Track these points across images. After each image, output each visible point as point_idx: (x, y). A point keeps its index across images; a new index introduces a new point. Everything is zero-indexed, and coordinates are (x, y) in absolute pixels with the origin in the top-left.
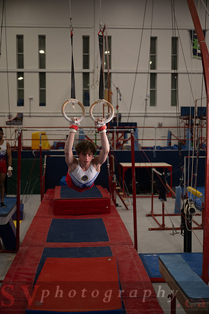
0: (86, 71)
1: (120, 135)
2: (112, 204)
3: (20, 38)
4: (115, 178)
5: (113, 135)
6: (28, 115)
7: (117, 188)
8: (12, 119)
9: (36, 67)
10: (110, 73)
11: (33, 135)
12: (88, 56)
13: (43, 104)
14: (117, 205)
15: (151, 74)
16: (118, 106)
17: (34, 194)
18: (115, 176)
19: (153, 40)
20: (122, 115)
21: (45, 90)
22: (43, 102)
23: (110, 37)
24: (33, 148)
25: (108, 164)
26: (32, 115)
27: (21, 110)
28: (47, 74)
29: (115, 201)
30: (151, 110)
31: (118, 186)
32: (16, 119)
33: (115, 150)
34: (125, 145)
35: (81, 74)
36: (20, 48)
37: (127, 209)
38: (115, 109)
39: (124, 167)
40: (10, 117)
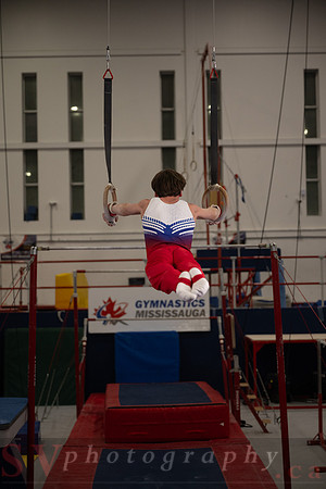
0: (168, 143)
1: (245, 276)
2: (233, 420)
3: (29, 79)
4: (237, 365)
5: (230, 277)
6: (48, 238)
7: (242, 385)
8: (13, 248)
9: (63, 139)
10: (221, 148)
11: (58, 279)
12: (172, 114)
13: (77, 215)
14: (243, 424)
15: (307, 146)
16: (238, 215)
17: (61, 404)
18: (236, 359)
19: (310, 76)
20: (248, 235)
21: (82, 187)
22: (78, 212)
23: (219, 71)
24: (58, 307)
25: (221, 336)
26: (55, 238)
27: (32, 228)
28: (85, 152)
29: (237, 414)
30: (310, 224)
31: (243, 381)
32: (21, 248)
33: (235, 307)
34: (255, 298)
35: (159, 152)
36: (30, 100)
37: (266, 431)
38: (232, 222)
39: (256, 342)
40: (9, 244)
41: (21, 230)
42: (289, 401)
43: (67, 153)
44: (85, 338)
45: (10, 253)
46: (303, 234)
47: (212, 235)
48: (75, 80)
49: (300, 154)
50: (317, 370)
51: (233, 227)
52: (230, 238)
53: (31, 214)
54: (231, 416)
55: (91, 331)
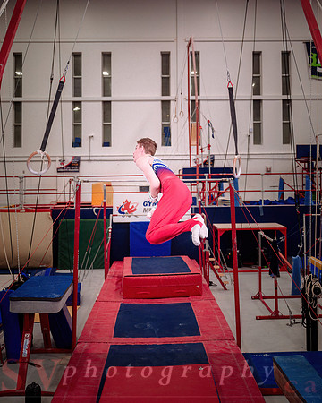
0: (166, 98)
1: (213, 185)
2: (204, 282)
3: (77, 56)
4: (207, 246)
5: (204, 186)
6: (88, 159)
7: (210, 259)
8: (65, 164)
9: (99, 95)
10: (199, 101)
11: (93, 187)
12: (168, 78)
13: (107, 144)
15: (254, 100)
17: (94, 268)
18: (206, 242)
19: (257, 55)
20: (216, 157)
21: (110, 125)
22: (107, 141)
24: (93, 204)
26: (92, 158)
28: (112, 103)
29: (207, 278)
31: (212, 256)
32: (70, 165)
33: (207, 206)
34: (220, 198)
35: (160, 103)
37: (225, 289)
38: (205, 150)
39: (220, 230)
40: (62, 162)
41: (70, 153)
42: (240, 267)
43: (101, 103)
44: (110, 227)
45: (63, 168)
46: (251, 157)
47: (193, 157)
48: (107, 57)
49: (250, 105)
50: (258, 246)
51: (206, 152)
52: (205, 159)
53: (77, 143)
54: (203, 279)
55: (114, 221)
